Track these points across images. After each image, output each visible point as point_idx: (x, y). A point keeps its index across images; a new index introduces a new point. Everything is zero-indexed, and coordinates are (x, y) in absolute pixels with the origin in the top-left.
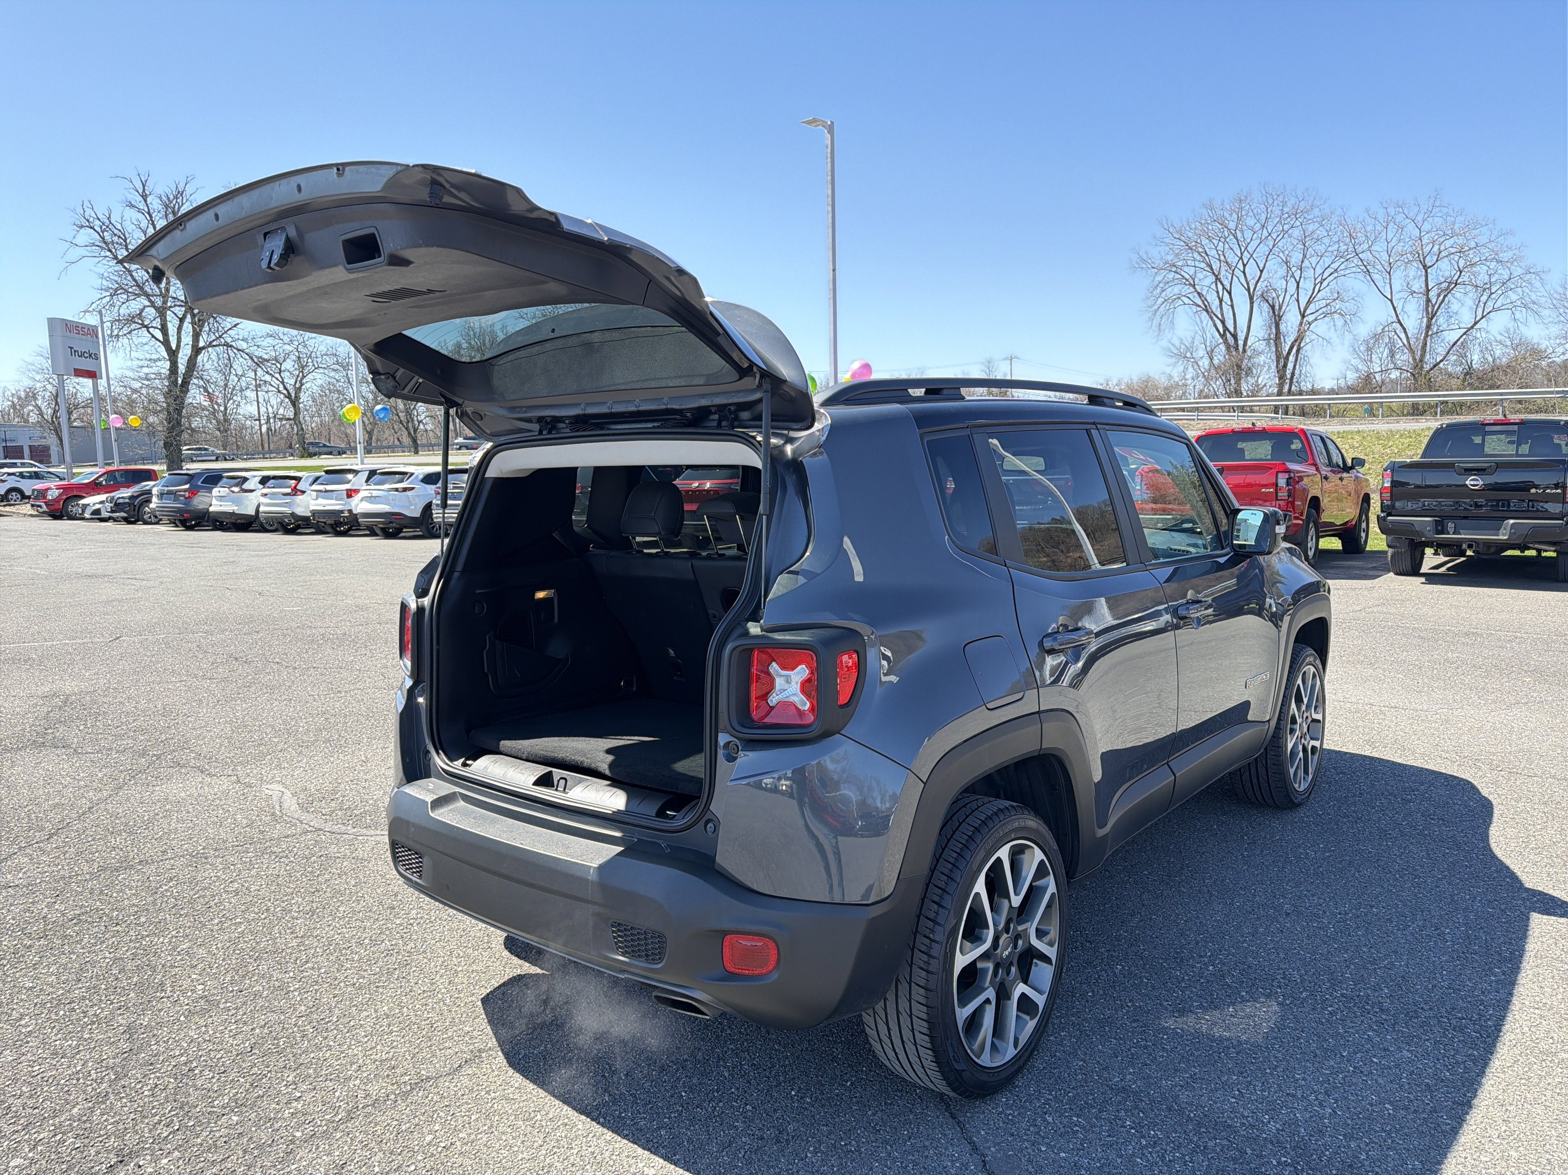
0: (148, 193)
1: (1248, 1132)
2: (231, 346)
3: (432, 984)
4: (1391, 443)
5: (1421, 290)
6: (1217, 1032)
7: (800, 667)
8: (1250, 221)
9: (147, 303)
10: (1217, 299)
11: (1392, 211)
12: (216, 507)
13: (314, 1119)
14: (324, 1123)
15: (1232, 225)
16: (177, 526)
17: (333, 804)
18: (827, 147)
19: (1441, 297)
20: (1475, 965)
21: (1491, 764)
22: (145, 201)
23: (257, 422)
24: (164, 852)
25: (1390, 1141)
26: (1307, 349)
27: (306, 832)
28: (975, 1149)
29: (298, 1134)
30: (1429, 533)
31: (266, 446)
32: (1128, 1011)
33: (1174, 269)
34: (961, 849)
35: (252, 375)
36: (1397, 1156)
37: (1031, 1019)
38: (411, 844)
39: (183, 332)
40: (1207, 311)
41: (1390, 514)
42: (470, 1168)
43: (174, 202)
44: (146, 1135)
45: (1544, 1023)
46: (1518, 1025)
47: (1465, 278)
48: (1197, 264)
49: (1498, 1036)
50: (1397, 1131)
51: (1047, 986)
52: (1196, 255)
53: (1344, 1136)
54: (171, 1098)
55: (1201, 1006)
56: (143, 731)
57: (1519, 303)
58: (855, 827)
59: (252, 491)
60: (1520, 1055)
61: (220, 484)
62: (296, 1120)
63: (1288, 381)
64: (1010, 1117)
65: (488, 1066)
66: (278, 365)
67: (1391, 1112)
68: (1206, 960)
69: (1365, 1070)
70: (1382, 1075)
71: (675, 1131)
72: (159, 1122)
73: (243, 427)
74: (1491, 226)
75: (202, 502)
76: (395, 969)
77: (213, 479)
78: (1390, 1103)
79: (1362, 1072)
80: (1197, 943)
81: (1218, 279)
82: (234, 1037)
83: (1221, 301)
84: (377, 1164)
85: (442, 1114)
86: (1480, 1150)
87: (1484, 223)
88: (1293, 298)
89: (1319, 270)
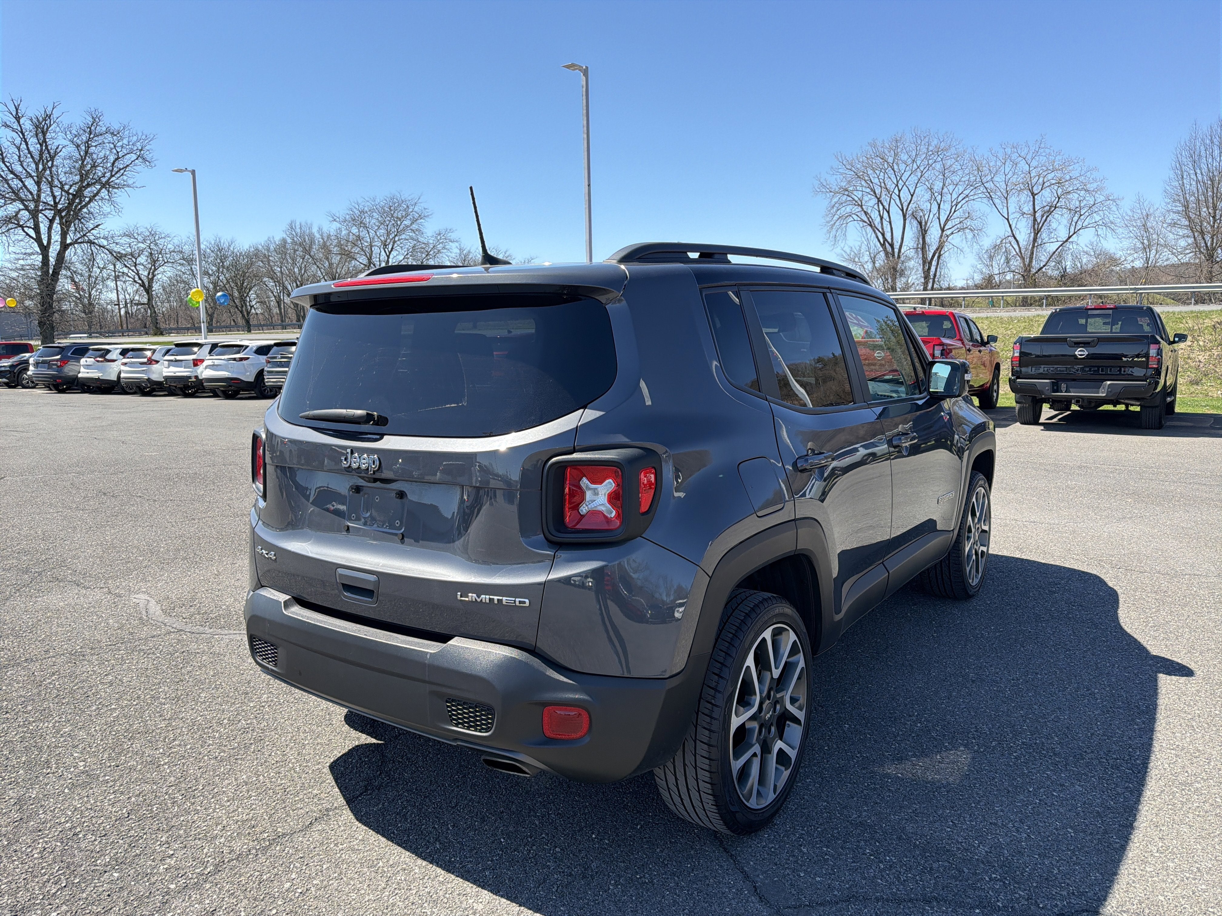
0: (20, 115)
1: (963, 855)
2: (94, 243)
3: (284, 755)
4: (1011, 327)
5: (1029, 212)
6: (930, 776)
7: (607, 481)
8: (904, 157)
9: (22, 207)
10: (879, 217)
11: (1008, 151)
12: (84, 373)
13: (186, 873)
14: (195, 876)
15: (890, 160)
16: (51, 390)
17: (192, 610)
18: (583, 87)
19: (1045, 218)
20: (1121, 717)
21: (1111, 563)
22: (19, 122)
23: (117, 307)
24: (47, 651)
25: (1075, 858)
26: (945, 256)
27: (169, 633)
28: (746, 877)
29: (172, 886)
30: (1048, 392)
31: (125, 326)
32: (858, 762)
33: (846, 193)
34: (736, 631)
35: (112, 267)
36: (1082, 870)
37: (786, 770)
38: (267, 638)
39: (53, 231)
40: (871, 226)
41: (1018, 378)
42: (324, 910)
43: (43, 124)
44: (37, 892)
45: (1179, 760)
46: (1159, 763)
47: (1062, 203)
48: (864, 189)
49: (1146, 772)
50: (1080, 850)
51: (797, 743)
52: (863, 183)
53: (1039, 855)
54: (58, 859)
55: (915, 755)
56: (26, 553)
57: (1101, 223)
58: (645, 615)
59: (114, 361)
60: (1165, 786)
61: (87, 355)
62: (170, 874)
63: (931, 281)
64: (773, 850)
65: (335, 822)
66: (134, 260)
67: (1073, 834)
68: (914, 718)
69: (1049, 801)
70: (1062, 805)
71: (498, 871)
72: (48, 881)
73: (104, 310)
74: (1081, 163)
75: (72, 370)
76: (251, 744)
77: (81, 351)
78: (1071, 828)
79: (1046, 804)
80: (906, 705)
81: (879, 201)
82: (113, 805)
83: (882, 218)
84: (243, 909)
85: (298, 865)
86: (1145, 862)
87: (1076, 161)
88: (936, 217)
89: (955, 196)
